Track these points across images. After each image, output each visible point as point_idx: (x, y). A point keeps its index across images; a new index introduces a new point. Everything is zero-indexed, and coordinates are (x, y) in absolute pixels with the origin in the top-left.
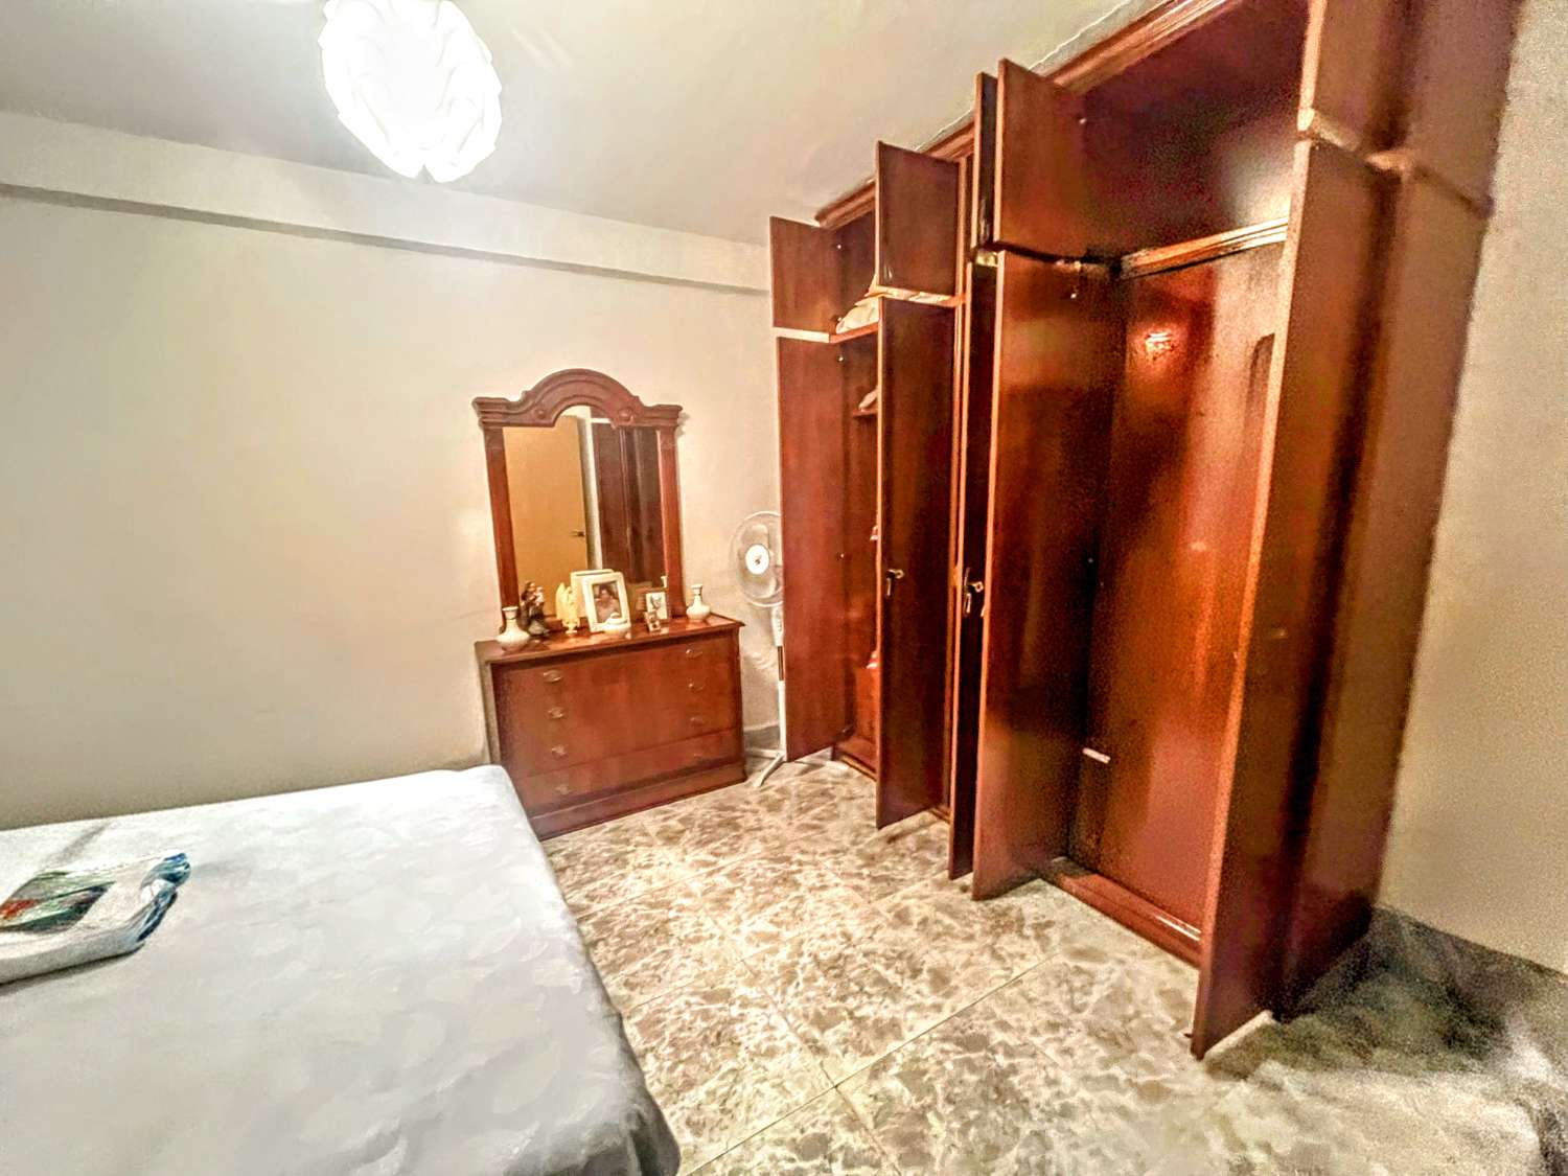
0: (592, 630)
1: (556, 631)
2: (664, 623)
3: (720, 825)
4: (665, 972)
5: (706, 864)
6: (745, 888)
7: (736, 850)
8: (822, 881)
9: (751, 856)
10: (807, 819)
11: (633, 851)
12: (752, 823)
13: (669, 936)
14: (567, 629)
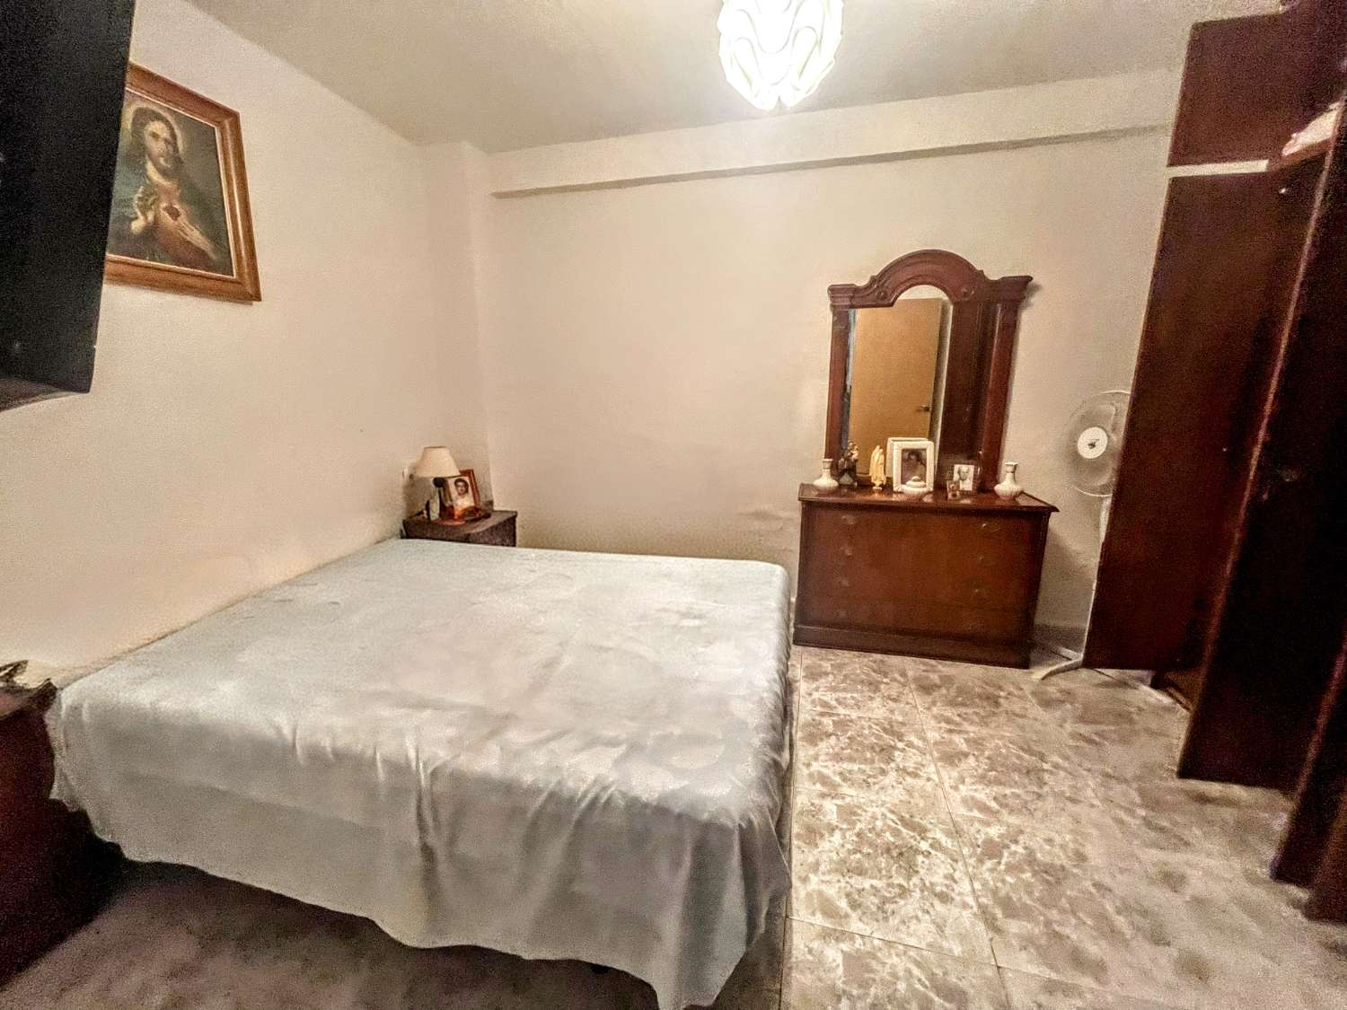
0: (895, 489)
1: (866, 485)
2: (965, 494)
3: (980, 696)
4: (874, 784)
5: (948, 721)
6: (981, 758)
7: (987, 725)
8: (1075, 793)
9: (1001, 737)
10: (1085, 729)
11: (887, 683)
12: (1017, 708)
13: (890, 759)
14: (874, 485)
